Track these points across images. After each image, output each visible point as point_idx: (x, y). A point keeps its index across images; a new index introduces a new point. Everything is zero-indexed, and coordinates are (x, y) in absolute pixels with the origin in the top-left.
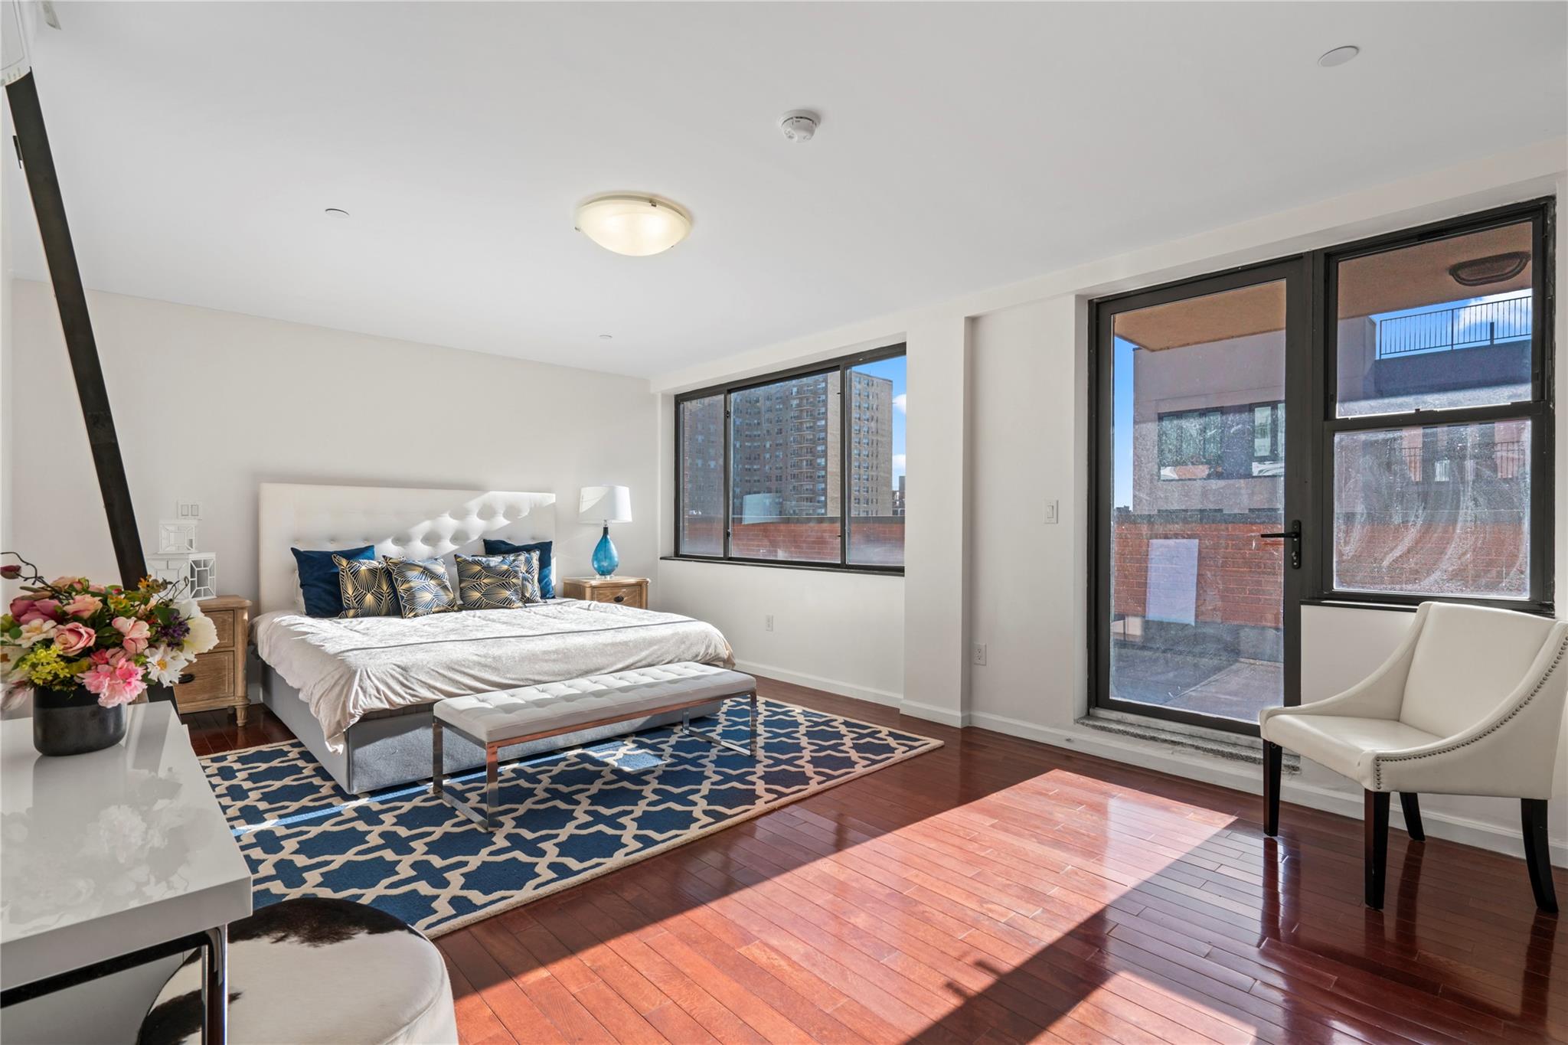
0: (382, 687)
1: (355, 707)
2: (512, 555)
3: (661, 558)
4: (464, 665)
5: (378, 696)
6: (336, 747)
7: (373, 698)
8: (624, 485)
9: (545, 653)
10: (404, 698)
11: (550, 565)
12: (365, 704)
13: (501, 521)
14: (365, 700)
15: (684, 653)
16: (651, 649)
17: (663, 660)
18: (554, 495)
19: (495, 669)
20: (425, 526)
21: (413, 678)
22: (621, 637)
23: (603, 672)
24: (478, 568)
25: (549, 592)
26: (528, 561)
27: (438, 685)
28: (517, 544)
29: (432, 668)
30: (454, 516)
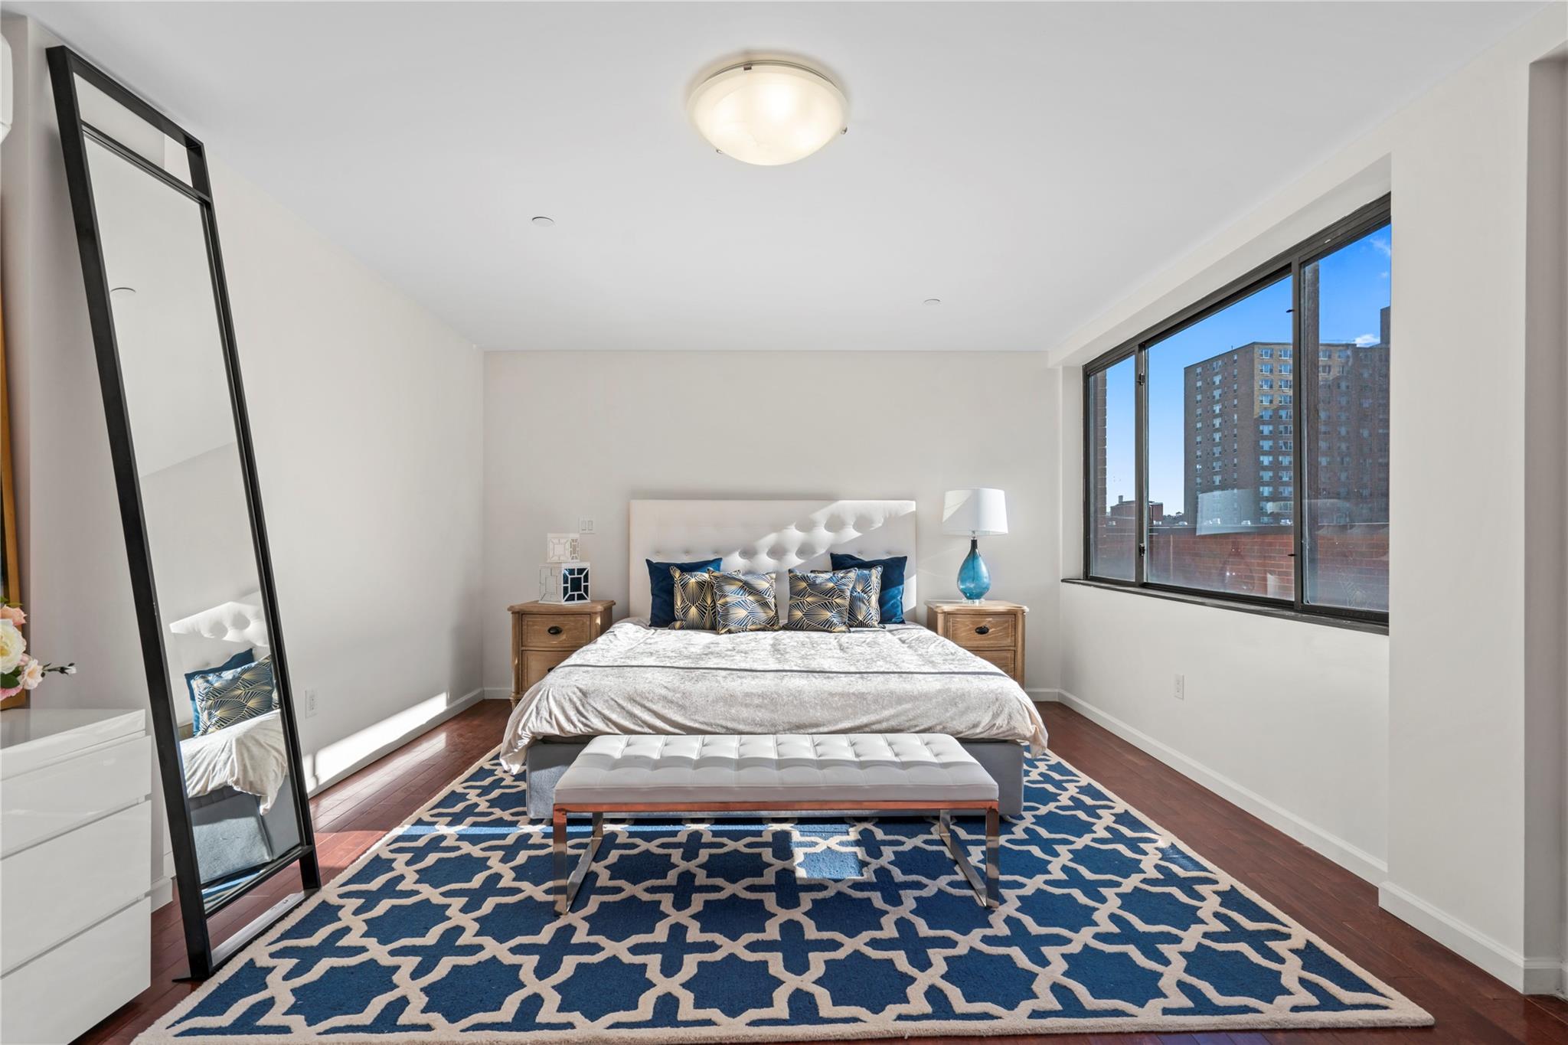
0: (556, 711)
1: (524, 729)
2: (842, 571)
3: (1063, 581)
4: (647, 698)
5: (549, 719)
6: (511, 766)
7: (544, 722)
8: (999, 489)
9: (747, 695)
10: (575, 726)
11: (901, 582)
12: (534, 727)
13: (851, 533)
14: (535, 723)
15: (952, 719)
16: (900, 708)
17: (916, 726)
18: (914, 503)
19: (682, 707)
20: (771, 539)
21: (590, 704)
22: (859, 685)
23: (821, 729)
24: (804, 585)
25: (895, 615)
26: (866, 580)
27: (614, 717)
28: (866, 559)
29: (613, 696)
30: (800, 528)
